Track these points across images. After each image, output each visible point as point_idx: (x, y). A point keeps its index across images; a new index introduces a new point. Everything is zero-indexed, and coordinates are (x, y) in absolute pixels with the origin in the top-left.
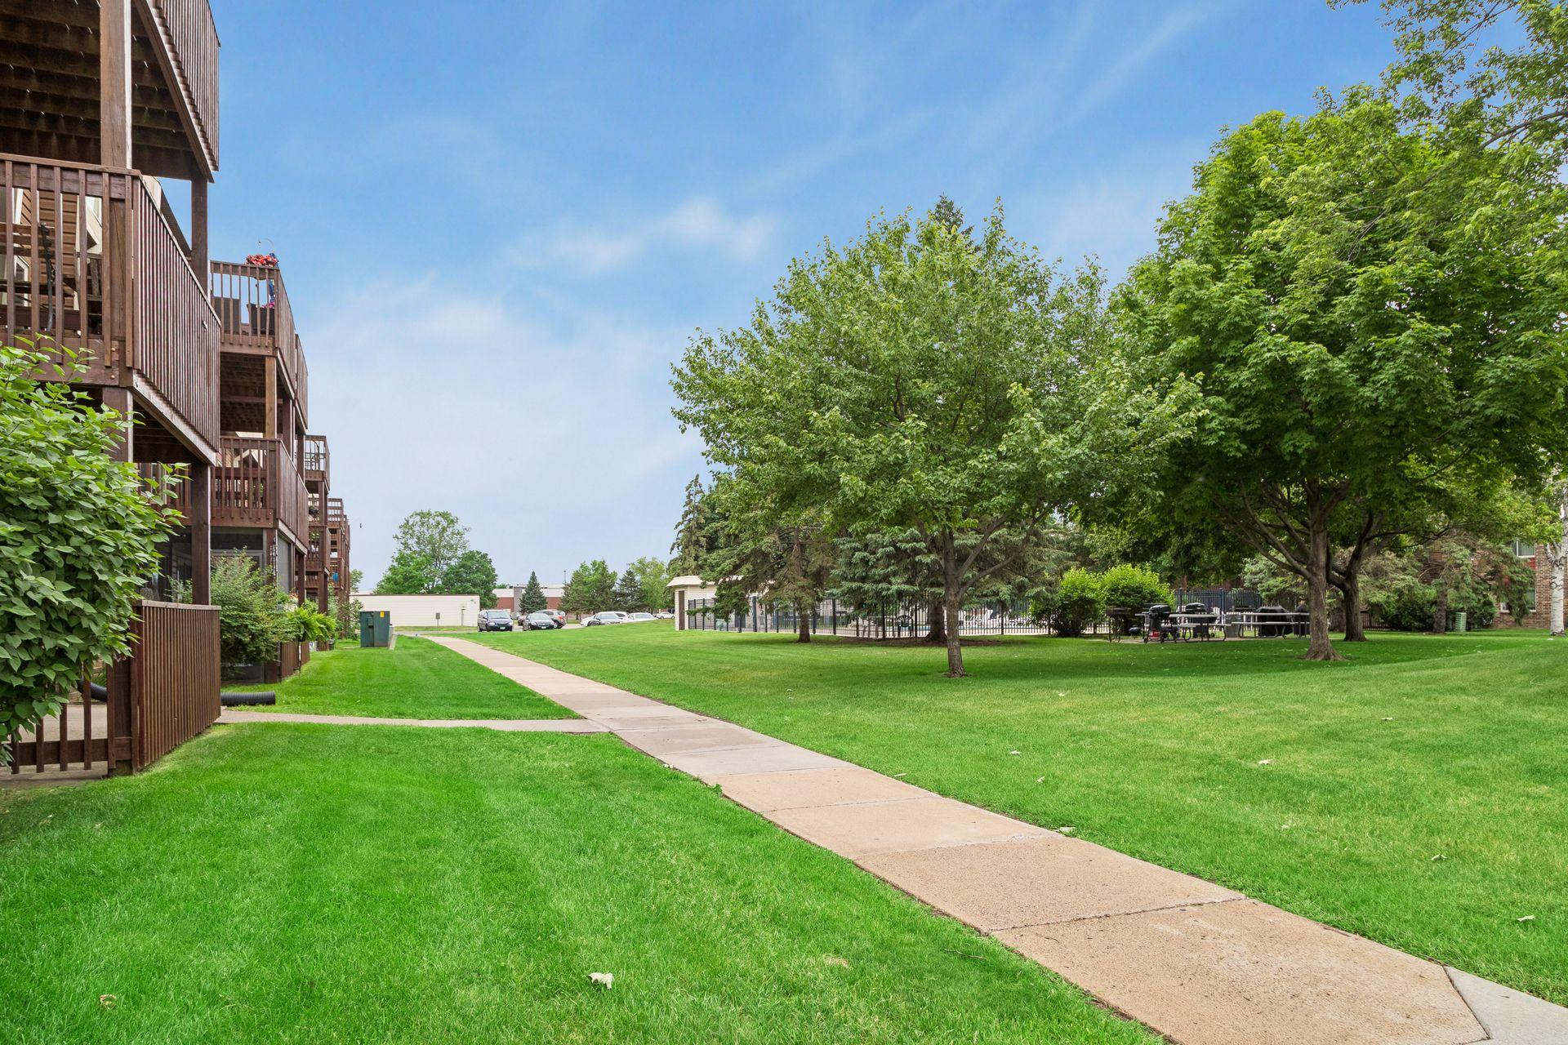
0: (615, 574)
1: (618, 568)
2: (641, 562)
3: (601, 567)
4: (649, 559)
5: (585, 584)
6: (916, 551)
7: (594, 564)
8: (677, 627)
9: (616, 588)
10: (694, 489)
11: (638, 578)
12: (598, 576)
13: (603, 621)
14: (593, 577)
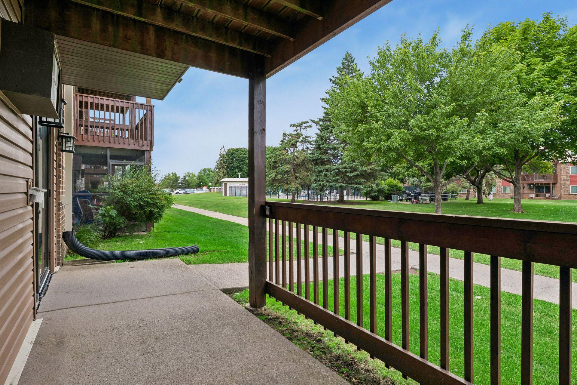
0: (179, 177)
1: (181, 175)
2: (188, 173)
3: (175, 174)
4: (190, 173)
5: (169, 179)
6: (346, 172)
7: (172, 173)
8: (223, 195)
9: (180, 181)
10: (222, 150)
11: (187, 178)
12: (174, 177)
13: (188, 192)
14: (172, 177)
